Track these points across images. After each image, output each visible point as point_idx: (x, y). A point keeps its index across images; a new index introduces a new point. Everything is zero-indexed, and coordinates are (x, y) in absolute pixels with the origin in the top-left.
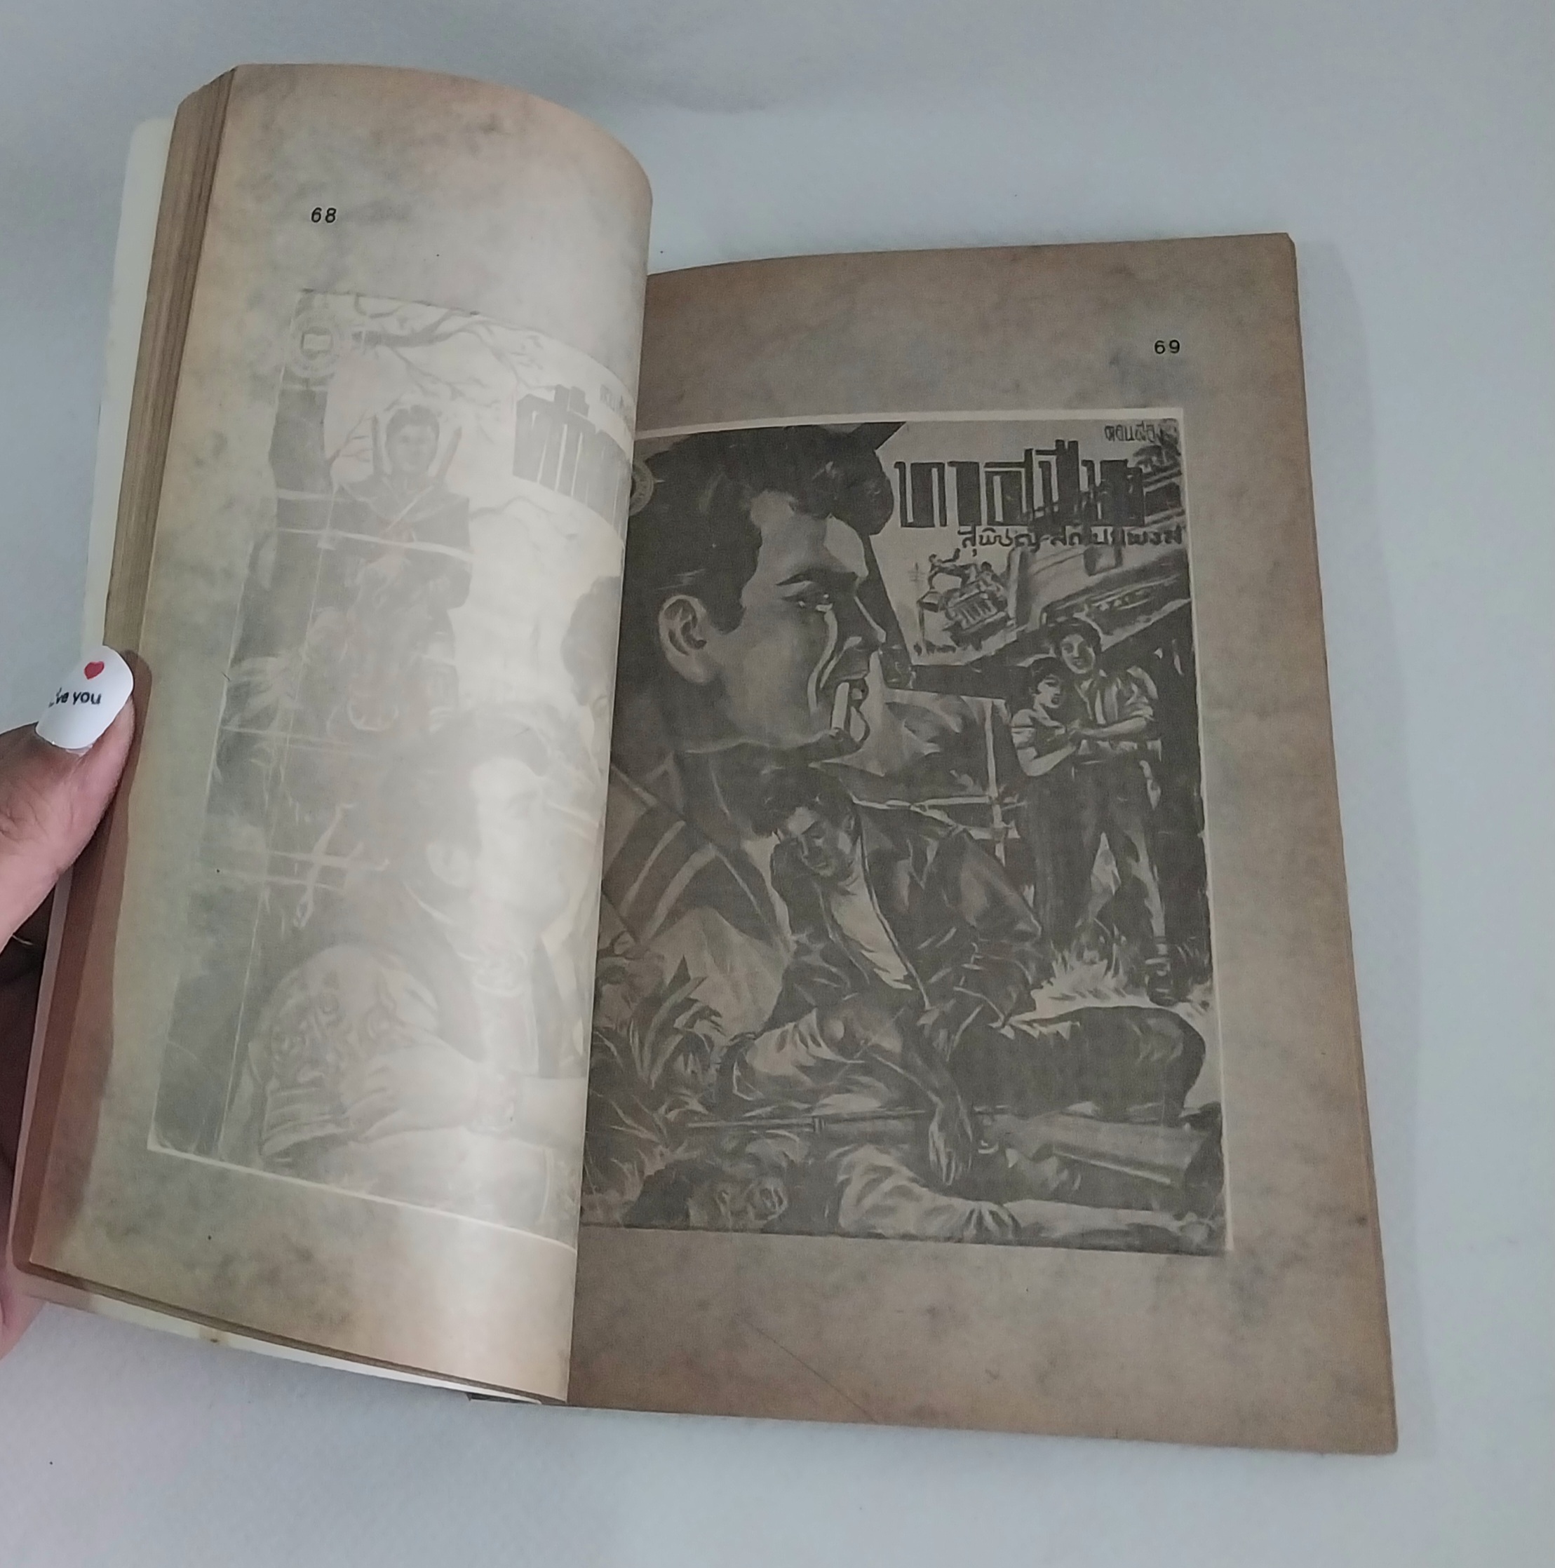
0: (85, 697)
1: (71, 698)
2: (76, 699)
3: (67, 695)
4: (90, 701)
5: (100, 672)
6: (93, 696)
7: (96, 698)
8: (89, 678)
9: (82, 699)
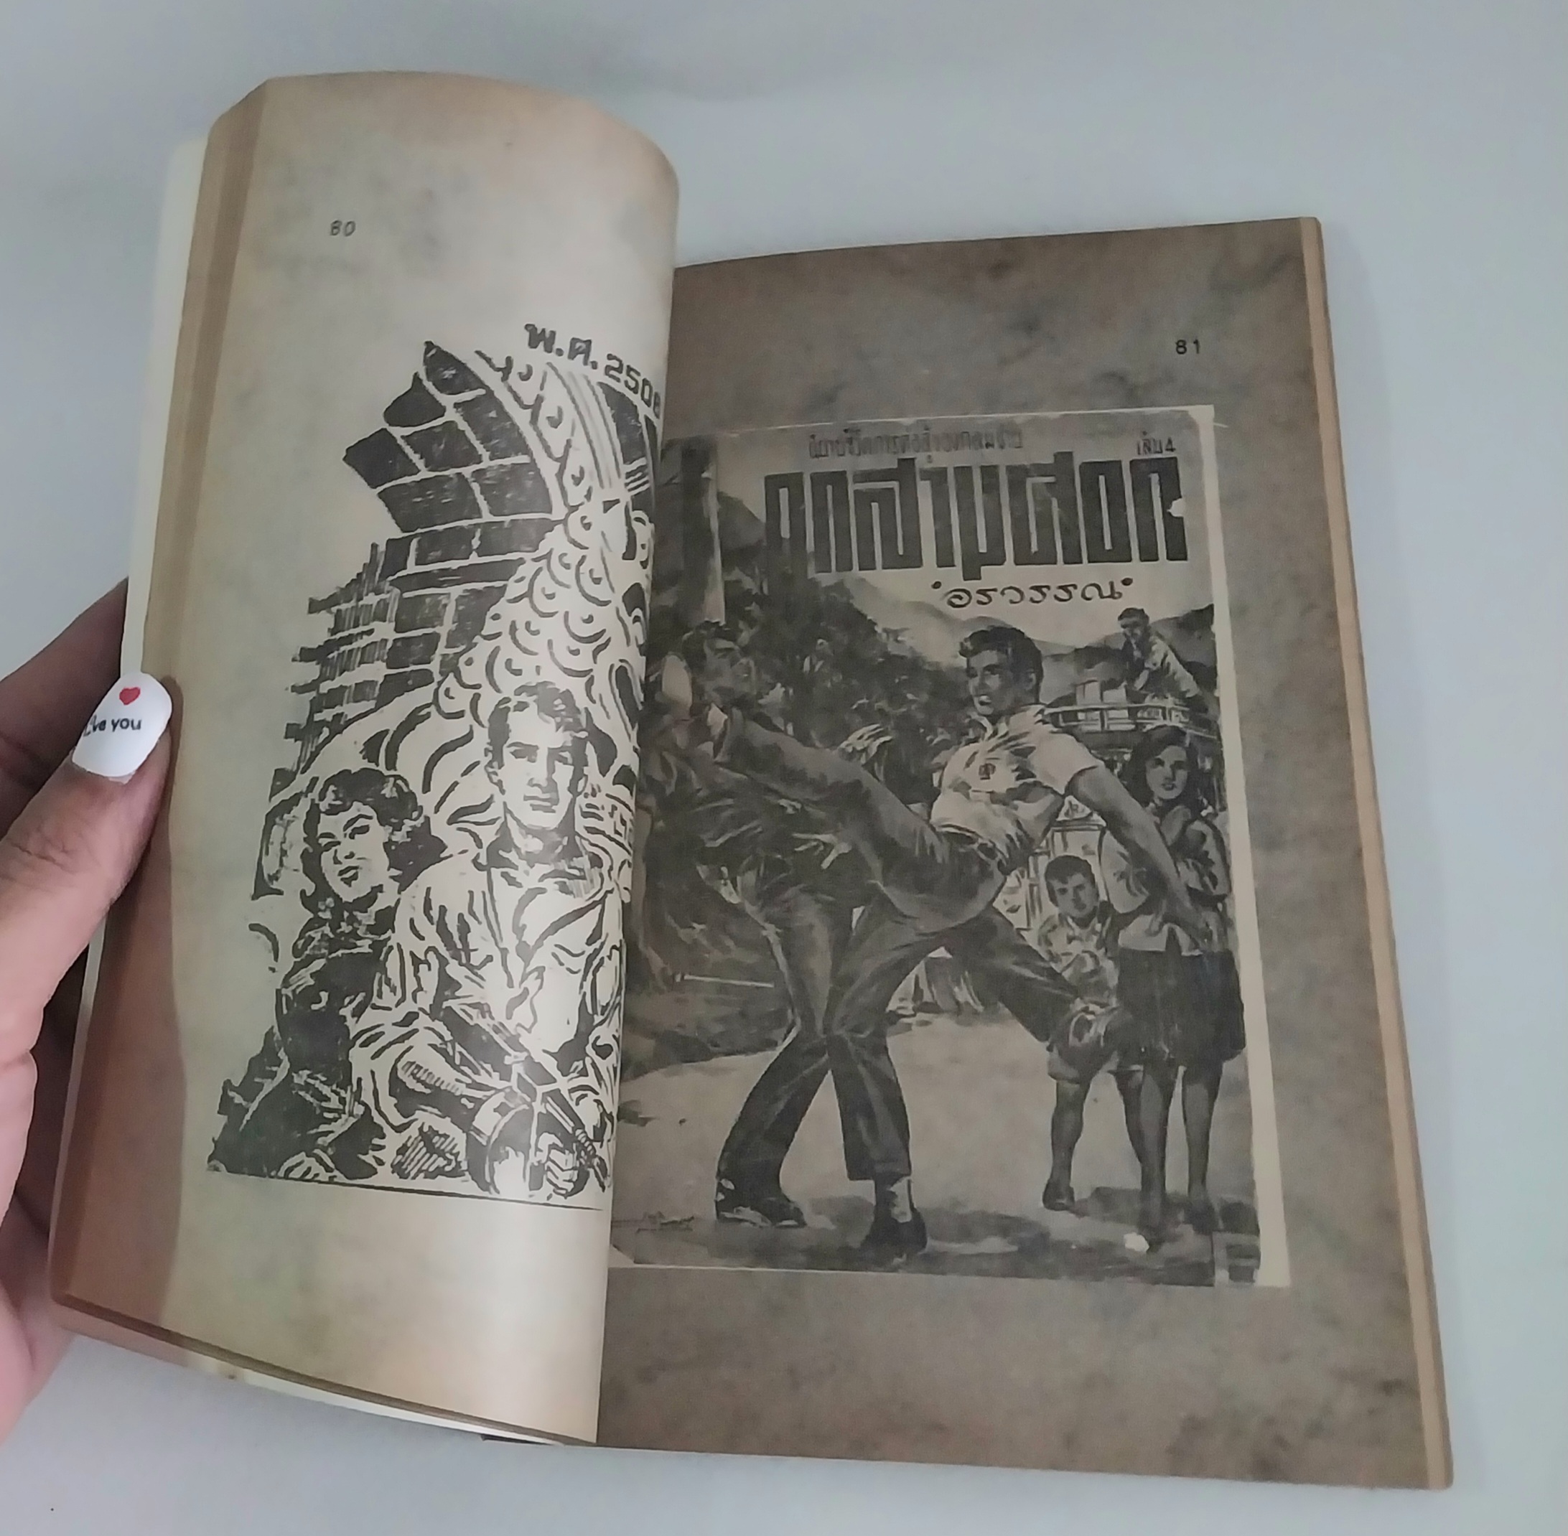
0: (125, 724)
1: (109, 726)
2: (115, 726)
3: (104, 723)
4: (130, 727)
5: (137, 697)
6: (132, 722)
7: (136, 724)
8: (126, 703)
9: (121, 726)
